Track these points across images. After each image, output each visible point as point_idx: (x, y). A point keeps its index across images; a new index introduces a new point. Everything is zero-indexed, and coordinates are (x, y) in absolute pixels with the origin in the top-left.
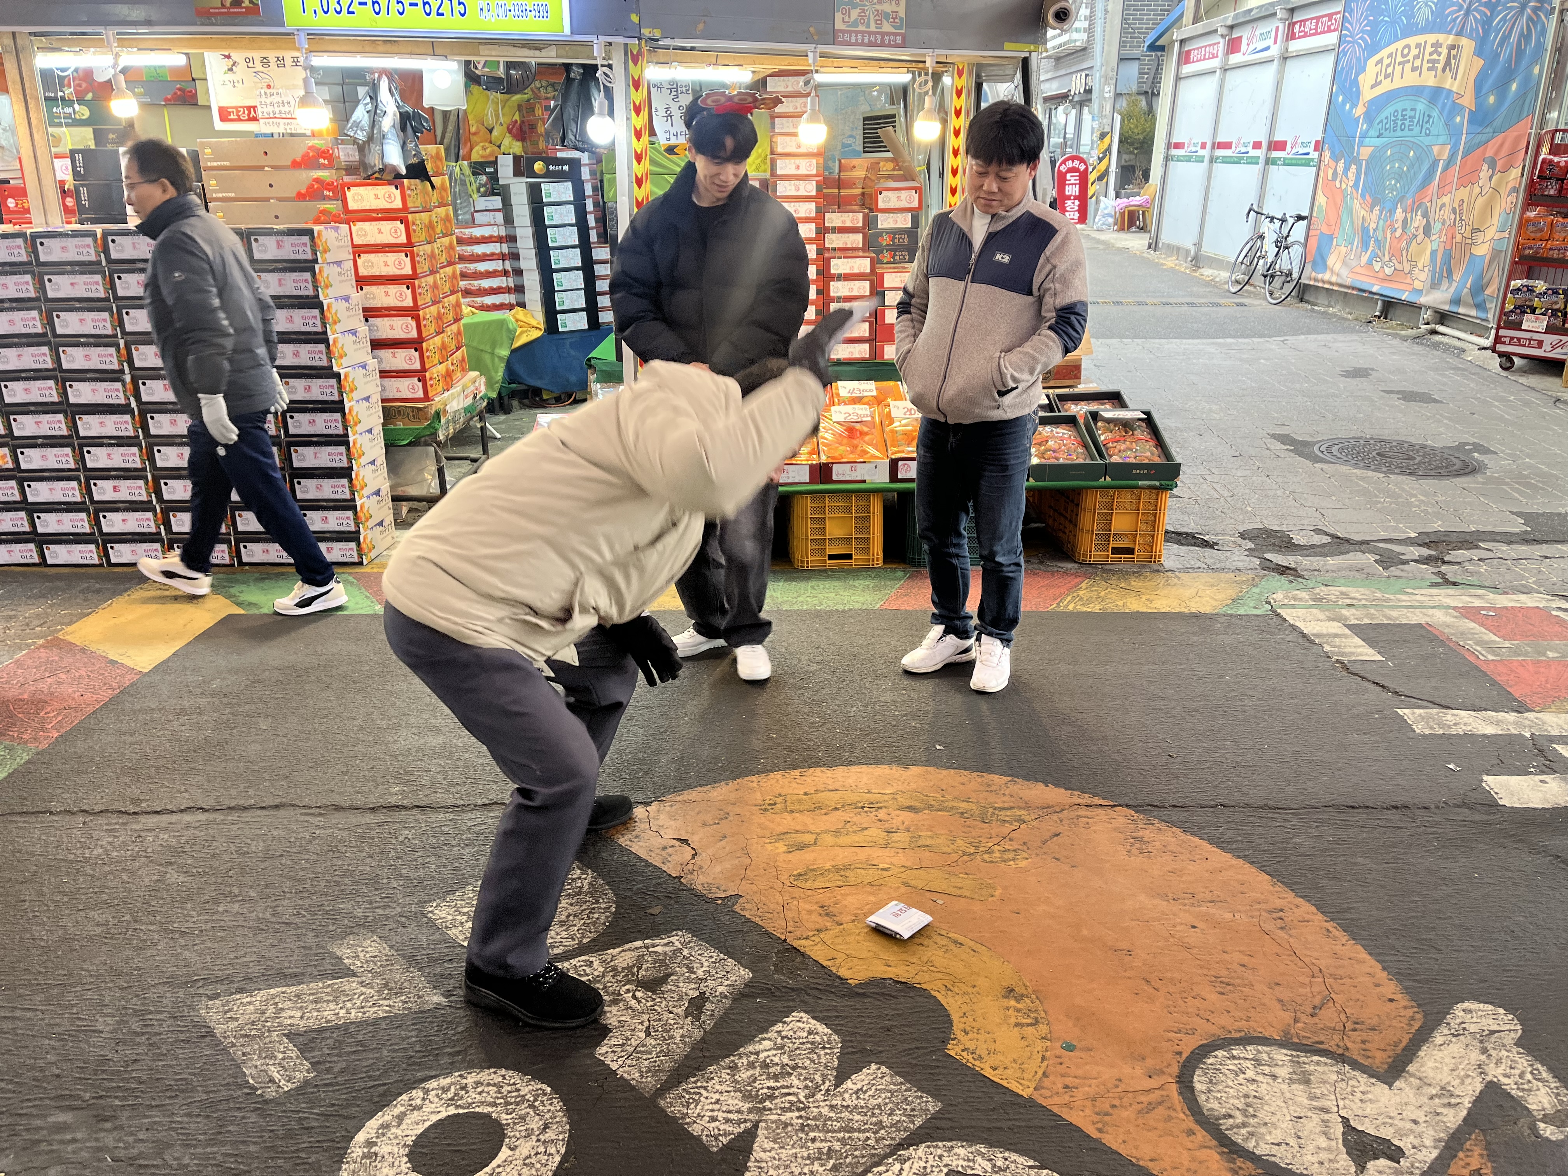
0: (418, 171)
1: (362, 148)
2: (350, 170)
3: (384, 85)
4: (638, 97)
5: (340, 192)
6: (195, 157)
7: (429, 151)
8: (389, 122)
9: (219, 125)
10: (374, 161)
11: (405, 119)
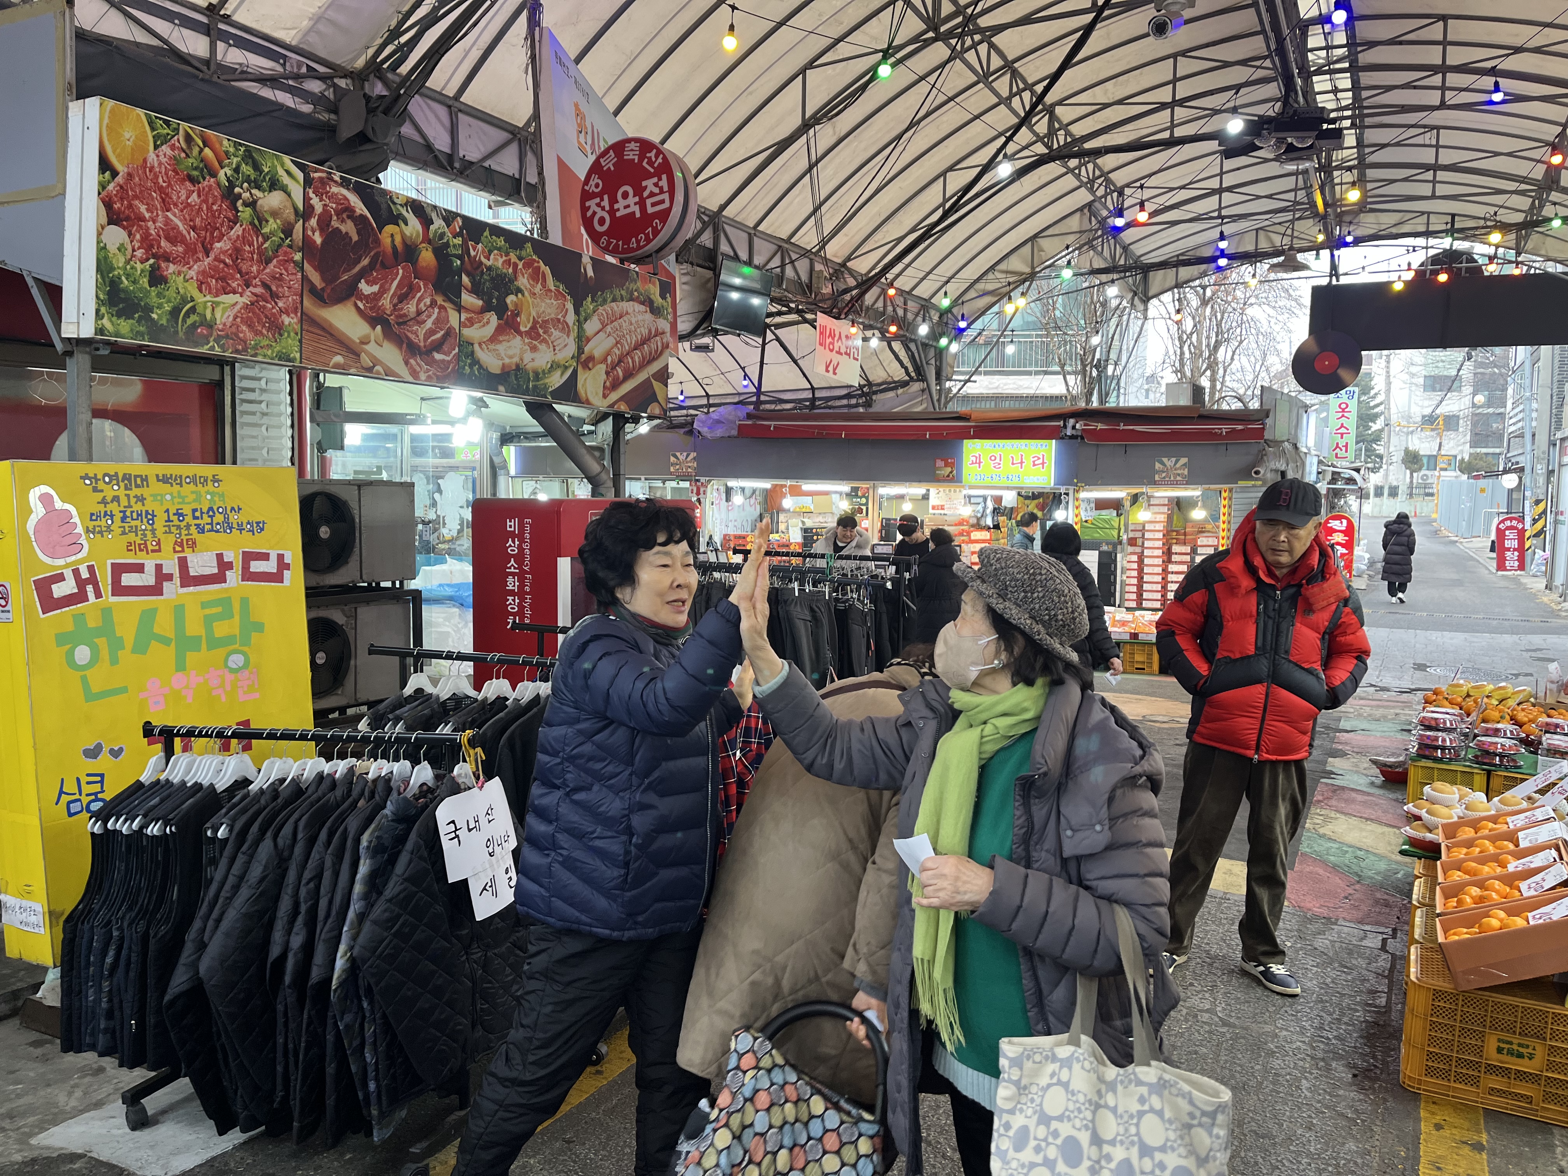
0: (997, 527)
1: (978, 519)
2: (973, 526)
3: (989, 499)
4: (1077, 504)
5: (969, 534)
6: (922, 521)
7: (1002, 519)
8: (989, 510)
9: (931, 511)
10: (982, 523)
11: (995, 509)
